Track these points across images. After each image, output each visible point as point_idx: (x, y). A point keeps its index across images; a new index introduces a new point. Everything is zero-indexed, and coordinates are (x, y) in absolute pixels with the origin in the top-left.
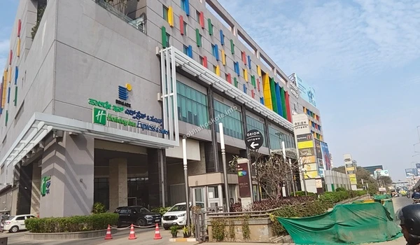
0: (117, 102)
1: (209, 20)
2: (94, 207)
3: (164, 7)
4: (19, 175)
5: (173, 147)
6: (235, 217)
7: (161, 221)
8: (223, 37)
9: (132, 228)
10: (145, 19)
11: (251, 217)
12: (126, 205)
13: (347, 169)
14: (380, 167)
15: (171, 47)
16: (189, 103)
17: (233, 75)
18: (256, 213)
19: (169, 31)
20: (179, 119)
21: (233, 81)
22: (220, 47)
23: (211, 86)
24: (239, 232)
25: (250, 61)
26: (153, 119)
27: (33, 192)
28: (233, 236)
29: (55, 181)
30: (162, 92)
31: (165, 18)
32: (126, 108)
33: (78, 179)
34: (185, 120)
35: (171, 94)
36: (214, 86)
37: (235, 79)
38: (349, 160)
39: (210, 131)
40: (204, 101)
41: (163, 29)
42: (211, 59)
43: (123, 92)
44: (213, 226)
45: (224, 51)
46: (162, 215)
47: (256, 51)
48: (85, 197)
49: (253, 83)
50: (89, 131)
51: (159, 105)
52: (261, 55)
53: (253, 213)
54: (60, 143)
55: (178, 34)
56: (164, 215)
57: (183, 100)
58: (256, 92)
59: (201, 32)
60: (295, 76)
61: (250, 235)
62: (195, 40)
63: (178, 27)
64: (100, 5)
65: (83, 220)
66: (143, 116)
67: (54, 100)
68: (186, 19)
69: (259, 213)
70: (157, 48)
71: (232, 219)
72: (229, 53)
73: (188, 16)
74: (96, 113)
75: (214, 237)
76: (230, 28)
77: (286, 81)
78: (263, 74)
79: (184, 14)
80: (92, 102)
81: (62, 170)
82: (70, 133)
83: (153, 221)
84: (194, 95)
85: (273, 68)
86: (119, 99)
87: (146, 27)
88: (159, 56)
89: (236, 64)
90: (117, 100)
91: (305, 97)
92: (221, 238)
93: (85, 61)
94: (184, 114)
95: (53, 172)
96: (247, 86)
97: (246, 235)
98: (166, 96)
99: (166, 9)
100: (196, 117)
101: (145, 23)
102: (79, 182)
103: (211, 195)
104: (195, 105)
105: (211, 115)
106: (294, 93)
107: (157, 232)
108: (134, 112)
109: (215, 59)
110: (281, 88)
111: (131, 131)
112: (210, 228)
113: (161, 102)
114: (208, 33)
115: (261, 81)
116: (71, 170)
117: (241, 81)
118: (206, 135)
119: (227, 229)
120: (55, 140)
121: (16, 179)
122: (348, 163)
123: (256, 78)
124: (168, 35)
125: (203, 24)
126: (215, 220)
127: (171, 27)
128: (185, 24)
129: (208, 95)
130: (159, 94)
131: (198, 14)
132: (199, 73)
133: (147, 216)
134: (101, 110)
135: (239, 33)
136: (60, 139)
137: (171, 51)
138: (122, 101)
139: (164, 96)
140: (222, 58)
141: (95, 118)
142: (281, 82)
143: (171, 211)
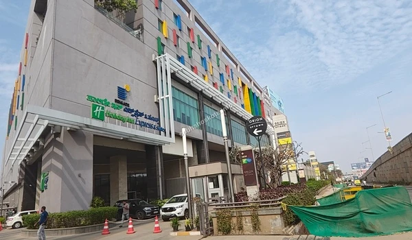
0: (116, 101)
1: (198, 36)
2: (93, 201)
3: (159, 20)
4: (24, 173)
5: (169, 143)
6: (242, 208)
7: (159, 213)
8: (210, 51)
9: (130, 222)
10: (142, 29)
11: (260, 207)
12: (126, 198)
13: (312, 164)
14: (332, 163)
15: (166, 54)
16: (183, 106)
17: (219, 84)
18: (265, 202)
19: (164, 41)
20: (174, 120)
21: (219, 88)
22: (207, 59)
23: (201, 92)
24: (248, 224)
25: (232, 73)
26: (150, 118)
27: (37, 189)
28: (241, 228)
29: (52, 177)
30: (158, 95)
31: (160, 29)
32: (124, 107)
33: (76, 173)
34: (179, 120)
35: (167, 96)
36: (204, 92)
37: (221, 87)
38: (313, 156)
39: (201, 131)
40: (195, 104)
41: (158, 39)
42: (200, 68)
43: (122, 93)
44: (218, 218)
45: (211, 64)
46: (160, 207)
47: (237, 66)
48: (83, 191)
49: (236, 91)
50: (87, 126)
51: (155, 105)
52: (241, 70)
53: (262, 203)
54: (58, 139)
55: (172, 45)
56: (163, 207)
57: (177, 103)
58: (238, 99)
59: (191, 45)
60: (268, 88)
61: (261, 227)
62: (187, 51)
63: (172, 38)
64: (99, 11)
65: (80, 215)
66: (141, 115)
67: (51, 96)
68: (179, 33)
69: (268, 202)
70: (153, 55)
71: (239, 210)
72: (215, 66)
73: (180, 30)
74: (94, 109)
75: (219, 230)
76: (216, 45)
77: (261, 92)
78: (243, 85)
79: (177, 29)
80: (90, 98)
81: (59, 166)
82: (68, 129)
83: (152, 213)
84: (187, 100)
85: (251, 81)
86: (118, 99)
87: (143, 36)
88: (155, 62)
89: (221, 75)
90: (116, 100)
91: (275, 105)
92: (227, 231)
93: (84, 61)
94: (178, 116)
95: (51, 167)
96: (230, 94)
97: (256, 226)
98: (162, 98)
99: (161, 22)
100: (189, 118)
101: (142, 32)
102: (77, 177)
103: (211, 185)
104: (187, 107)
105: (202, 117)
106: (268, 102)
107: (157, 225)
108: (132, 111)
109: (204, 69)
110: (257, 98)
111: (129, 127)
112: (215, 221)
113: (157, 103)
114: (197, 47)
115: (241, 90)
116: (69, 165)
117: (226, 90)
118: (198, 134)
119: (234, 220)
120: (53, 136)
121: (21, 178)
122: (312, 158)
123: (238, 88)
124: (163, 45)
125: (193, 38)
126: (220, 211)
127: (166, 38)
128: (178, 37)
129: (198, 100)
130: (155, 96)
131: (189, 30)
132: (191, 80)
133: (146, 209)
134: (99, 106)
135: (223, 50)
136: (58, 135)
137: (167, 58)
138: (121, 100)
139: (161, 97)
140: (209, 68)
141: (94, 113)
142: (258, 93)
143: (169, 203)
